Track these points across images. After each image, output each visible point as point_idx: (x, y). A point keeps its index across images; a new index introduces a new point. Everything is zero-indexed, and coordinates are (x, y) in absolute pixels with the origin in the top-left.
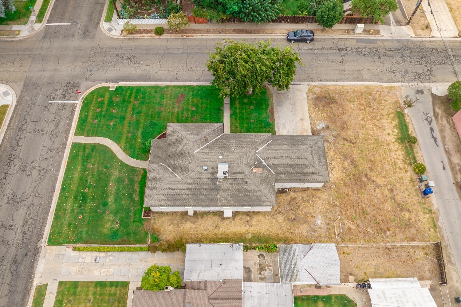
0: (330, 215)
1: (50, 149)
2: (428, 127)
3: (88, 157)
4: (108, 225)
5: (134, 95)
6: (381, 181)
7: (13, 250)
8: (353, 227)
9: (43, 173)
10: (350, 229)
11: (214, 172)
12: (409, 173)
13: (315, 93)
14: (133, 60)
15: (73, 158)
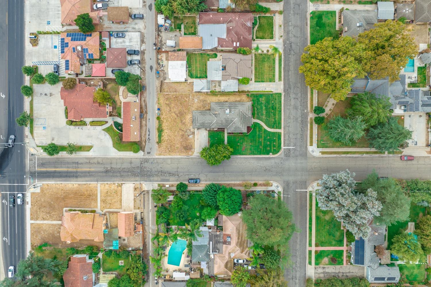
0: (192, 102)
1: (289, 127)
2: (150, 137)
3: (274, 123)
4: (263, 99)
5: (262, 150)
6: (173, 114)
7: (292, 92)
8: (185, 99)
9: (289, 118)
10: (187, 98)
11: (230, 112)
12: (163, 117)
13: (191, 151)
14: (265, 169)
15: (280, 123)
